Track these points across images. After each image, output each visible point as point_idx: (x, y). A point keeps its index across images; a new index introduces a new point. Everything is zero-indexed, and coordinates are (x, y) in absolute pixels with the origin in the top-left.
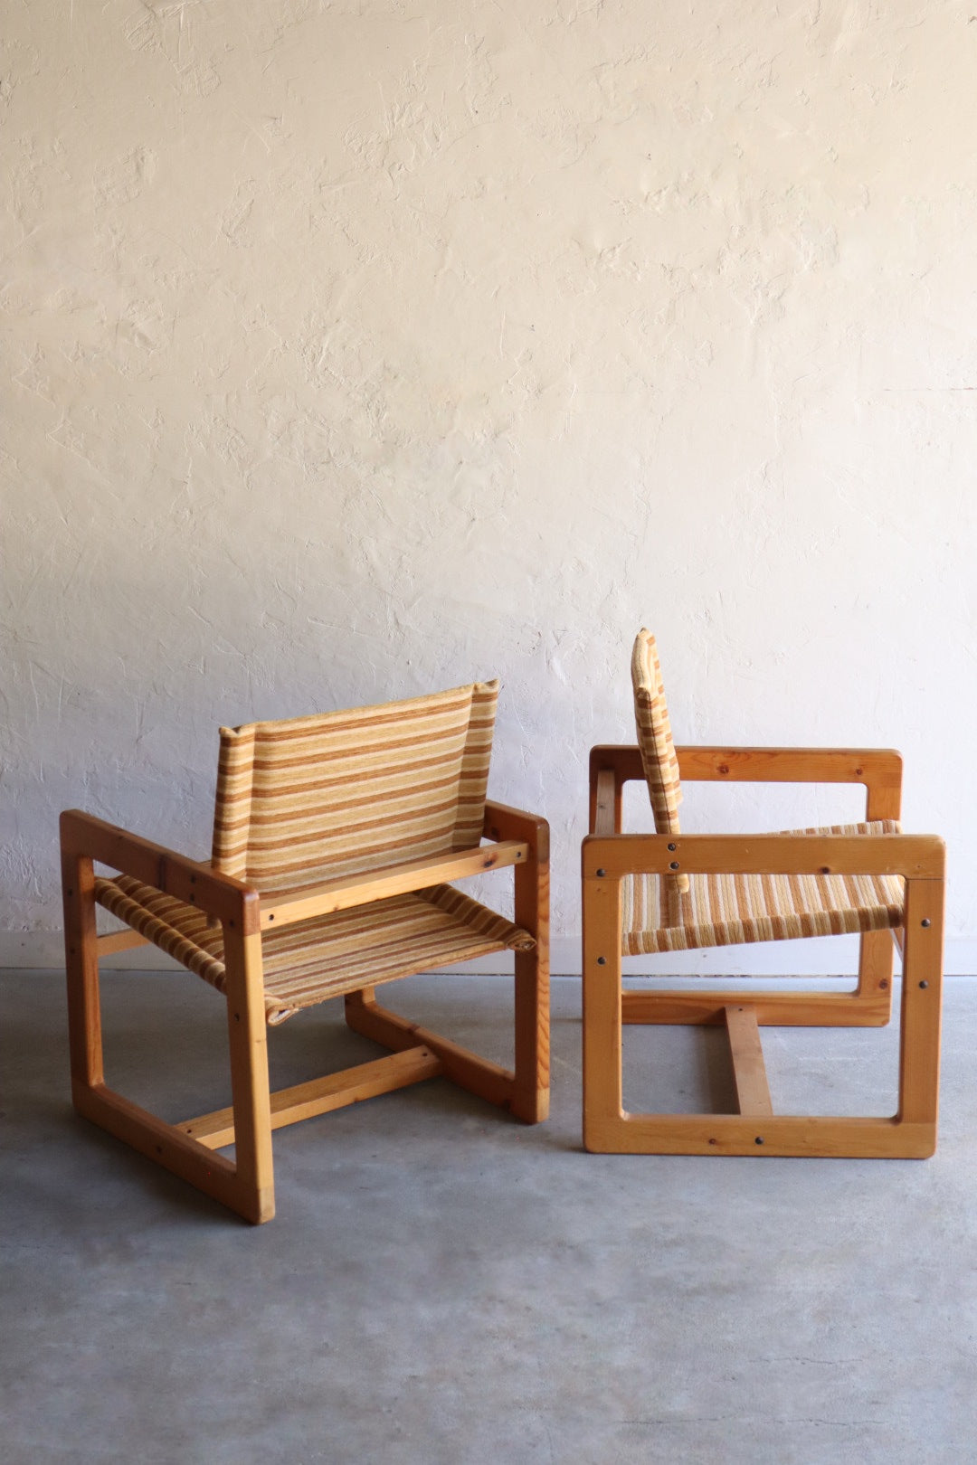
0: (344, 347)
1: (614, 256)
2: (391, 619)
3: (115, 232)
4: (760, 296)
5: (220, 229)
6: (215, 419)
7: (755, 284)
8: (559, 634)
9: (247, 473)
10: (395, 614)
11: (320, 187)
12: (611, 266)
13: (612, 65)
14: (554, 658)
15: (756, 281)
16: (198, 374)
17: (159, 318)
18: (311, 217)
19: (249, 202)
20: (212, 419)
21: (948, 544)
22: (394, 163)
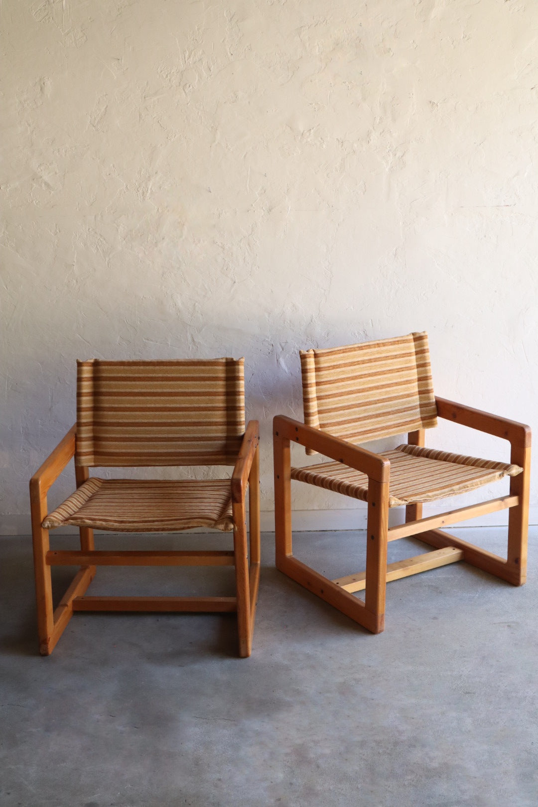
0: (160, 188)
1: (310, 135)
2: (190, 339)
3: (29, 125)
4: (391, 154)
5: (89, 122)
6: (89, 229)
7: (389, 149)
8: (283, 345)
9: (107, 259)
10: (192, 335)
11: (145, 98)
12: (309, 140)
13: (307, 27)
14: (281, 359)
15: (389, 147)
16: (78, 204)
17: (56, 173)
18: (140, 115)
19: (105, 107)
20: (87, 229)
21: (496, 292)
22: (187, 84)
